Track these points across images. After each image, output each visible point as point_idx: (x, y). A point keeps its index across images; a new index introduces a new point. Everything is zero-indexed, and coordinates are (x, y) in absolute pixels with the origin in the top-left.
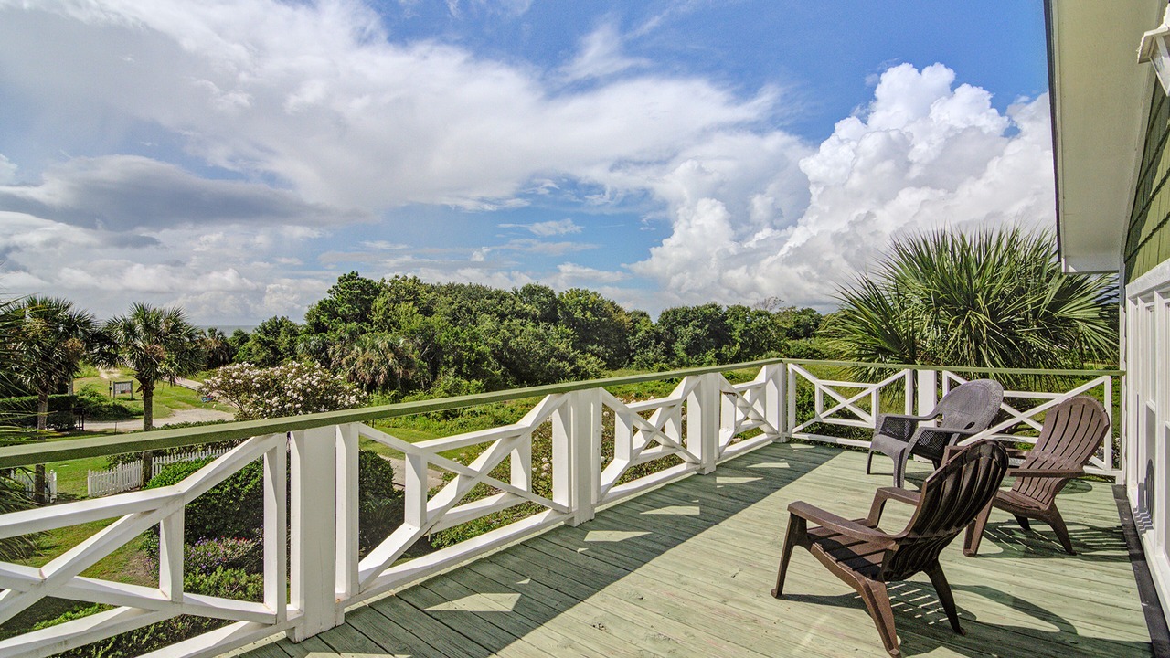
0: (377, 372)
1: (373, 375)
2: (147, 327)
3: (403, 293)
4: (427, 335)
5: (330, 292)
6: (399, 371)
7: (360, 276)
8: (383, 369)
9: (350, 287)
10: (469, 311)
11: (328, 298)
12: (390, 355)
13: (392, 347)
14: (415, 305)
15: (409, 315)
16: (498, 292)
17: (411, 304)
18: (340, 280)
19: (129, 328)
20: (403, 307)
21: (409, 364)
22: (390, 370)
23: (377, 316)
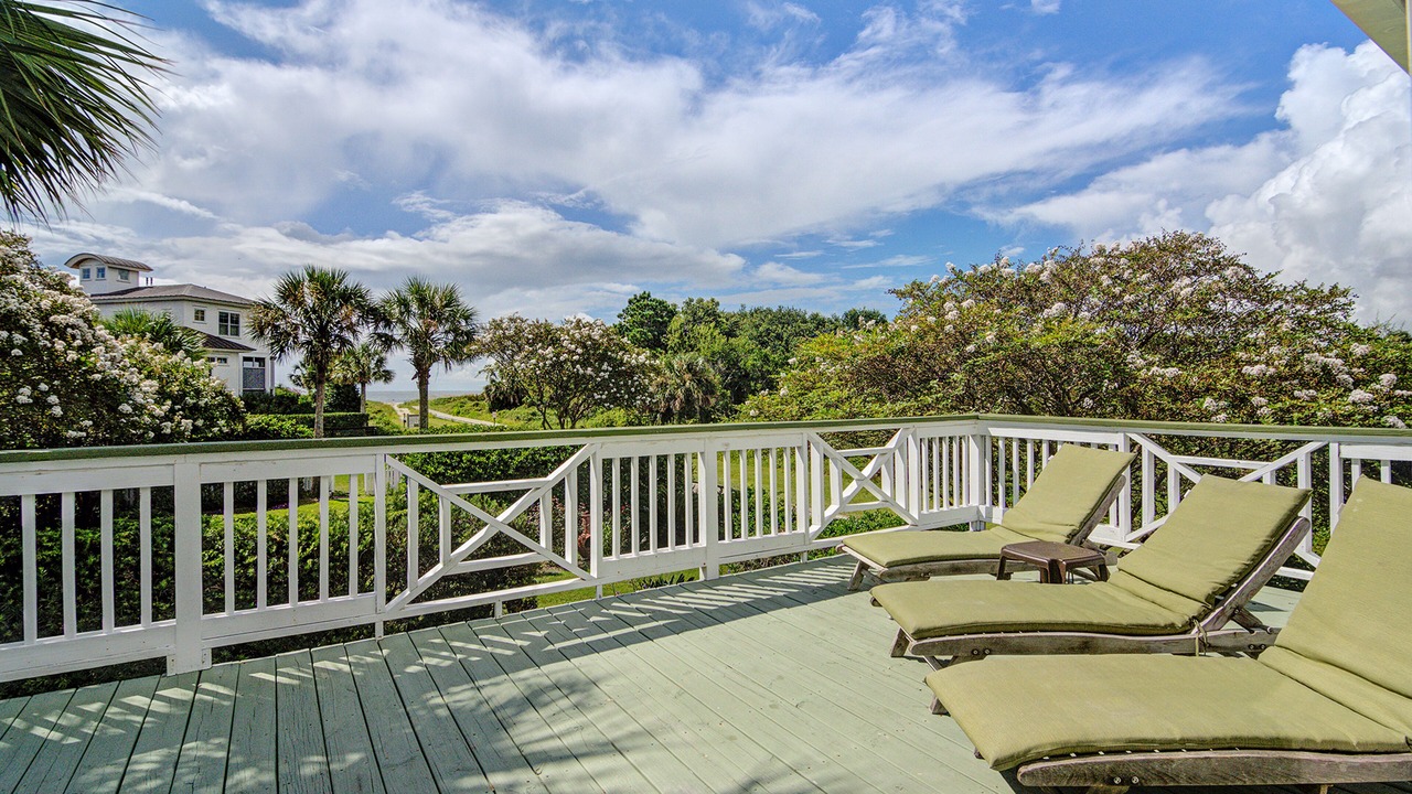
0: (673, 397)
1: (668, 400)
2: (422, 302)
3: (701, 314)
4: (730, 360)
5: (620, 316)
6: (698, 395)
7: (653, 297)
8: (680, 393)
9: (643, 308)
10: (779, 337)
11: (617, 323)
12: (687, 376)
13: (690, 368)
14: (716, 327)
15: (709, 338)
16: (815, 317)
17: (712, 325)
18: (630, 302)
19: (404, 303)
20: (702, 329)
21: (709, 389)
22: (688, 393)
23: (673, 340)
